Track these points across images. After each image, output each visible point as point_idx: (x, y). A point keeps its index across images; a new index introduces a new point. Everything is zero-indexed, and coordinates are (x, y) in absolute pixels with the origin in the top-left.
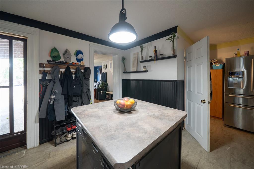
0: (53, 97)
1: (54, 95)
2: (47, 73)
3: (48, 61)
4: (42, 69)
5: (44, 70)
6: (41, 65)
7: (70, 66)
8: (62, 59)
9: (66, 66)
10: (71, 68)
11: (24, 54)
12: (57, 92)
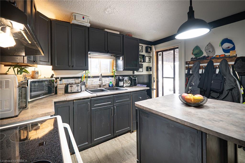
0: (190, 88)
1: (191, 86)
2: (190, 69)
3: (192, 58)
4: (187, 66)
5: (189, 66)
6: (187, 63)
7: (213, 60)
8: (205, 54)
9: (208, 61)
10: (214, 62)
11: (179, 58)
12: (194, 84)
